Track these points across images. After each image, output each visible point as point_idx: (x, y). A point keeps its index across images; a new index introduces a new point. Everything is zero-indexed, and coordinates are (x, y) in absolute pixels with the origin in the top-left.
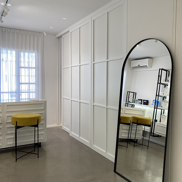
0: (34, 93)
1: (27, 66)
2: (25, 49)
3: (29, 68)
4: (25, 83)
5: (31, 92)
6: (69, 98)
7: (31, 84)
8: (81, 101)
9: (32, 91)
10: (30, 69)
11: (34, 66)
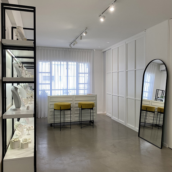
1: (83, 72)
2: (82, 61)
4: (82, 84)
6: (111, 94)
7: (86, 84)
8: (119, 95)
9: (86, 89)
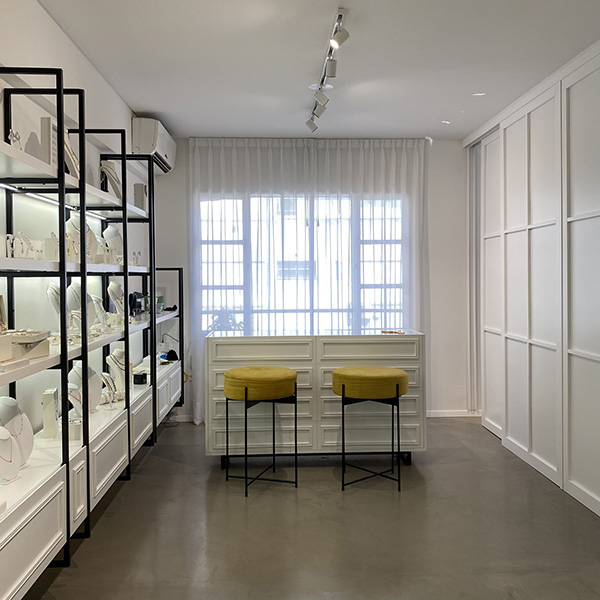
0: (398, 314)
1: (378, 237)
2: (375, 191)
3: (384, 242)
4: (375, 286)
5: (390, 311)
6: (499, 330)
7: (390, 286)
8: (534, 340)
9: (393, 308)
10: (388, 246)
11: (399, 237)
